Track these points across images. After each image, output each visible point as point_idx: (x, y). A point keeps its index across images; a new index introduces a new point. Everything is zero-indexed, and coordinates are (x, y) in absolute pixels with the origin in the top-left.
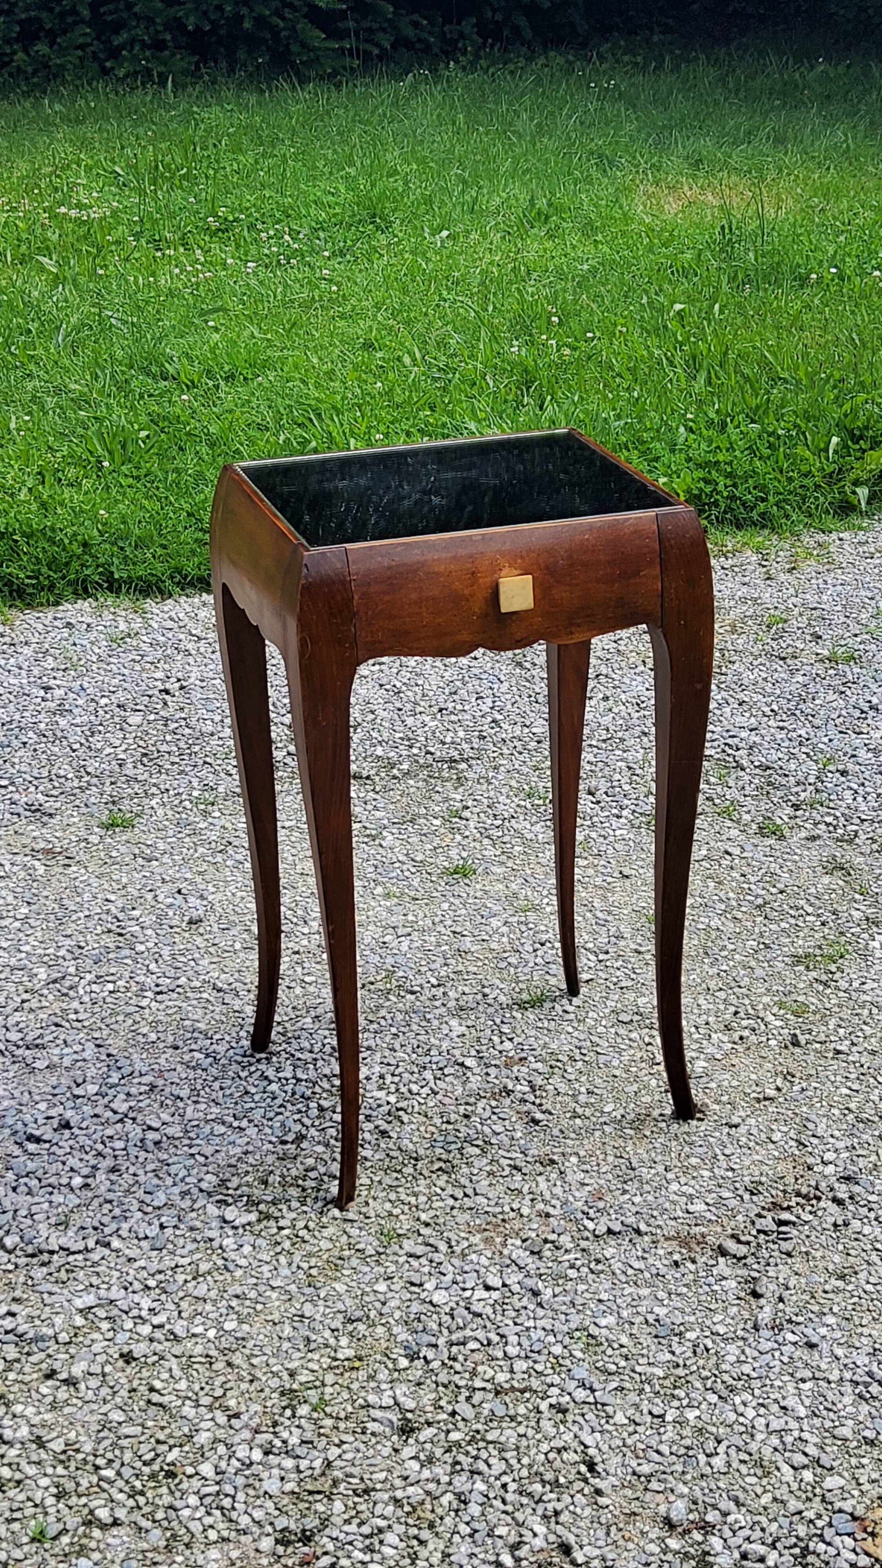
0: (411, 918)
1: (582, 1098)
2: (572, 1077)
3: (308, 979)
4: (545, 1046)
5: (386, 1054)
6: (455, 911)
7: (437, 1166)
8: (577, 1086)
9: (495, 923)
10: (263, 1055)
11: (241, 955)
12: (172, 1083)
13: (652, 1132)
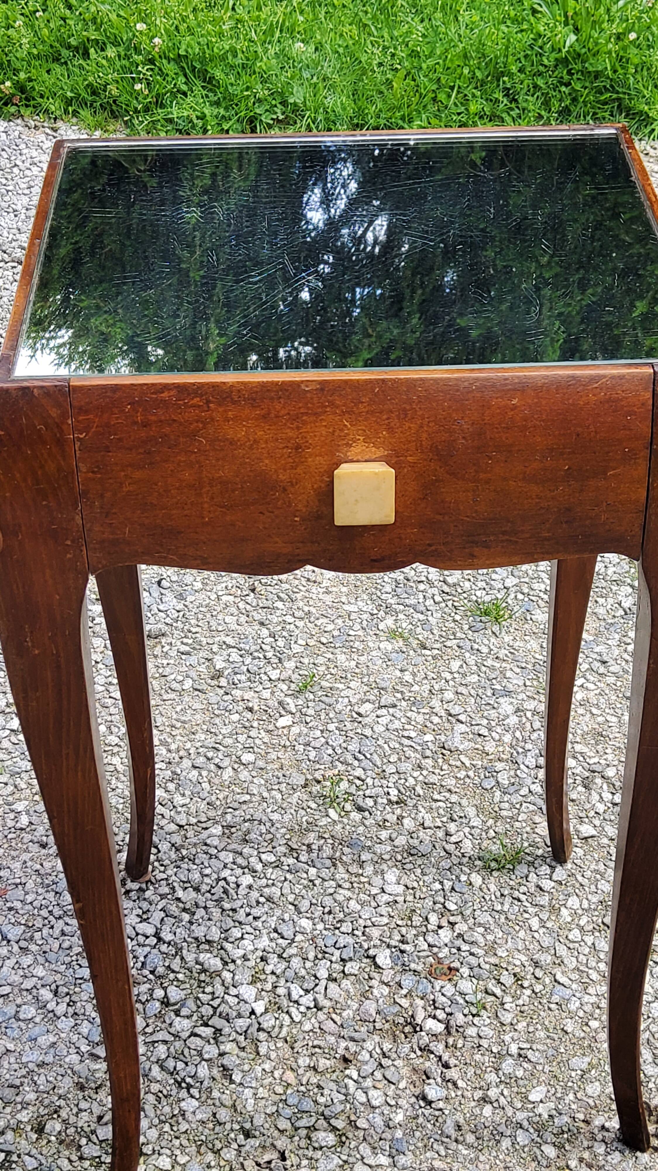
0: (408, 677)
1: (508, 1065)
2: (507, 1018)
3: (247, 757)
4: (491, 949)
5: (286, 917)
6: (464, 675)
7: (267, 1157)
8: (507, 1038)
9: (506, 706)
10: (135, 886)
11: (187, 699)
12: (10, 909)
13: (581, 1160)
